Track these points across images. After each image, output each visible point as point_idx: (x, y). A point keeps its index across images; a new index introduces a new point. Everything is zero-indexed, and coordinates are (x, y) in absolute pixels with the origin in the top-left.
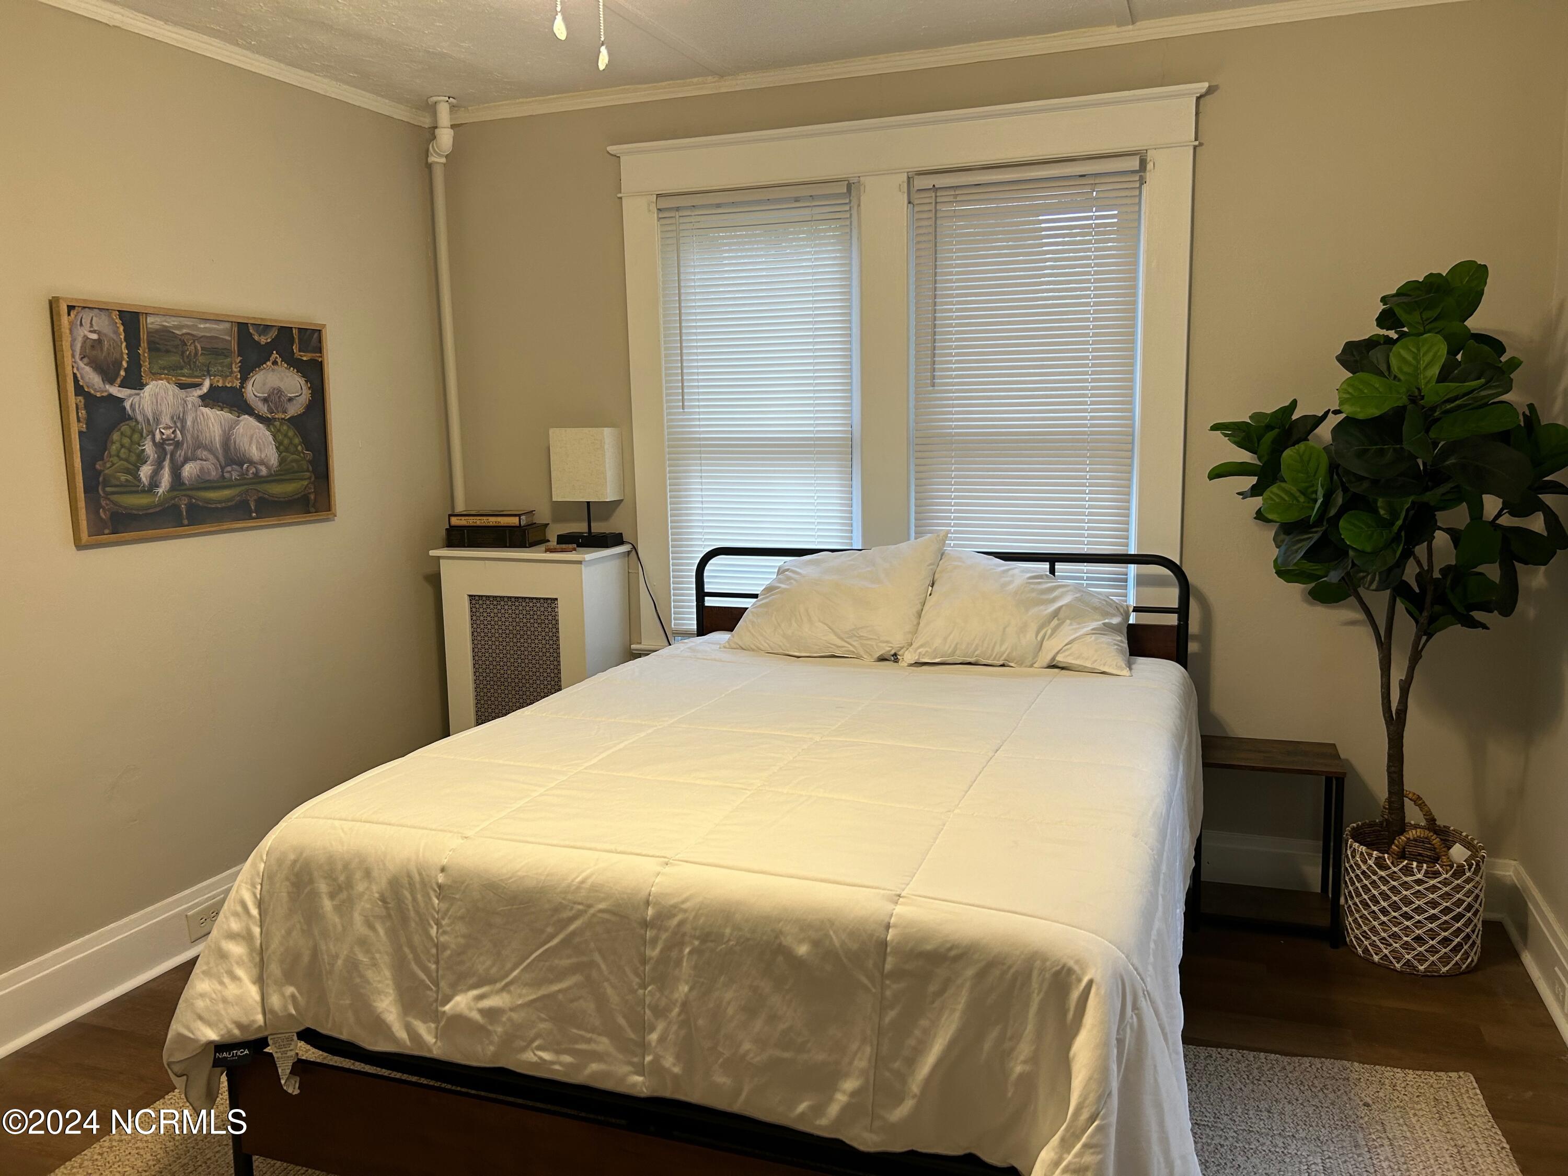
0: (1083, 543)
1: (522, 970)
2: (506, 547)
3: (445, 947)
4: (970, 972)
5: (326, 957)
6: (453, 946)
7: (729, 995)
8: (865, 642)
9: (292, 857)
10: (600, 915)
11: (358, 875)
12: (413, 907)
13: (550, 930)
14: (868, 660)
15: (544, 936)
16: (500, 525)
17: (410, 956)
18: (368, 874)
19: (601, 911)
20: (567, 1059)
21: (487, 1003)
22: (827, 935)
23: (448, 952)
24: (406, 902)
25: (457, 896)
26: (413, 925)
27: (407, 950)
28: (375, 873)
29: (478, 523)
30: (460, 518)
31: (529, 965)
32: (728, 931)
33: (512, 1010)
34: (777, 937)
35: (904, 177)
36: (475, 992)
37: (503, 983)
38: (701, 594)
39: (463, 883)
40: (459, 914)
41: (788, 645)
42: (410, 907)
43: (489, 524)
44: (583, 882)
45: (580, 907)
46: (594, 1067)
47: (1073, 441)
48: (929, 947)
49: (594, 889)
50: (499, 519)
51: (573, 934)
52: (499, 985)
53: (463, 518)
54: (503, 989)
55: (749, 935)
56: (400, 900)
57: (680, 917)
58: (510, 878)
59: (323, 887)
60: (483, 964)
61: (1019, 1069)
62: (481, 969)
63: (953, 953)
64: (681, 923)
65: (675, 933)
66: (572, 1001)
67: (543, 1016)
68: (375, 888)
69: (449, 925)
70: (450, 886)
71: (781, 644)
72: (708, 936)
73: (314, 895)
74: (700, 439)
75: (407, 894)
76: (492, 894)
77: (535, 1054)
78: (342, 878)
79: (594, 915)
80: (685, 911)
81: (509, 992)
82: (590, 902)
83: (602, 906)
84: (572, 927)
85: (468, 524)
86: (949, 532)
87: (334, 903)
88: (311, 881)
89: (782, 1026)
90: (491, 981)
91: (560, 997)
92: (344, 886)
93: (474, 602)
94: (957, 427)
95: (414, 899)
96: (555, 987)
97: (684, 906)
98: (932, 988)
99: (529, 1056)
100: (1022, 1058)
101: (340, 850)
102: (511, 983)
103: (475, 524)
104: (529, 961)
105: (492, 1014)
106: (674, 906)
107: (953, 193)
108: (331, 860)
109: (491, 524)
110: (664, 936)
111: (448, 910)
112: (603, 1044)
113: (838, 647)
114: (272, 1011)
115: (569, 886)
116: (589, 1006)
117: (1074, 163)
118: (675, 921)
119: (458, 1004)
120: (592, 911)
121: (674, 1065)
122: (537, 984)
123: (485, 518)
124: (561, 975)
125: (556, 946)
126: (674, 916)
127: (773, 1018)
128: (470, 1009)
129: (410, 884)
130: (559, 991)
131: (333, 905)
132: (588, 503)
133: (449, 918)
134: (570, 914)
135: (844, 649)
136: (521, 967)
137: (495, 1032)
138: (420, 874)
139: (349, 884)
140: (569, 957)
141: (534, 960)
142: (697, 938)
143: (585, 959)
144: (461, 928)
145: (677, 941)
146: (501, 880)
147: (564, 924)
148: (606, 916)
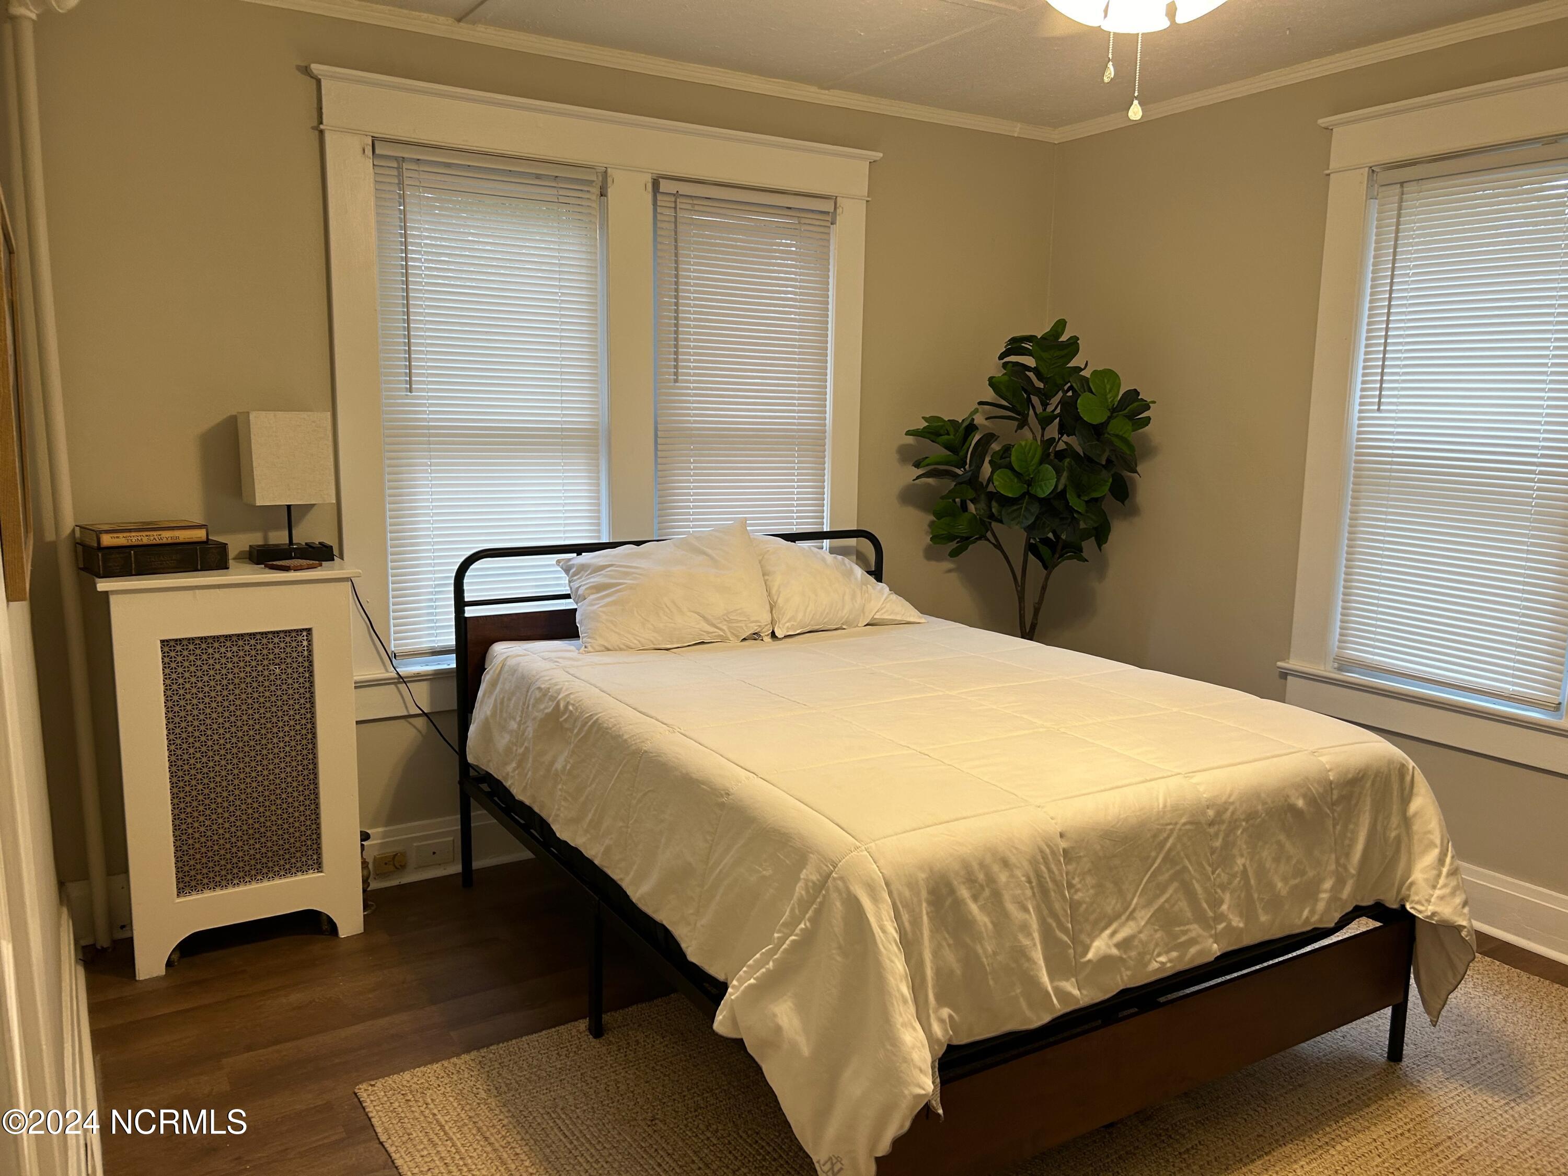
0: (792, 524)
1: (1139, 897)
2: (197, 570)
3: (1079, 903)
4: (1369, 784)
5: (985, 960)
6: (1088, 899)
7: (1265, 854)
8: (734, 625)
9: (922, 876)
10: (1183, 828)
11: (996, 868)
12: (1050, 877)
13: (1153, 854)
14: (735, 642)
15: (1150, 861)
16: (178, 541)
17: (1054, 925)
18: (1005, 863)
19: (1185, 824)
20: (1174, 954)
21: (1120, 936)
22: (1309, 789)
23: (1084, 906)
24: (1044, 875)
25: (1082, 854)
26: (1053, 894)
27: (1050, 920)
28: (1013, 860)
29: (145, 541)
30: (115, 535)
31: (1142, 890)
32: (1260, 807)
33: (1140, 932)
34: (1286, 800)
35: (648, 179)
36: (1108, 932)
37: (1127, 913)
38: (460, 603)
39: (1083, 840)
40: (1086, 869)
41: (660, 639)
42: (1048, 879)
43: (161, 542)
44: (1165, 806)
45: (1171, 827)
46: (1193, 950)
47: (783, 437)
48: (1350, 776)
49: (1175, 809)
50: (177, 533)
51: (1170, 850)
52: (1124, 918)
53: (121, 535)
54: (1128, 919)
55: (1272, 806)
56: (1039, 876)
57: (1231, 808)
58: (1118, 822)
59: (964, 893)
60: (1111, 905)
61: (1393, 834)
62: (1109, 910)
63: (1360, 775)
64: (1233, 813)
65: (1230, 822)
66: (1174, 905)
67: (1157, 927)
68: (1018, 873)
69: (1080, 882)
70: (1072, 848)
71: (652, 639)
72: (1251, 816)
73: (958, 904)
74: (429, 428)
75: (1043, 868)
76: (1108, 841)
77: (1156, 961)
78: (981, 876)
79: (1180, 830)
80: (1233, 803)
81: (1134, 919)
82: (1174, 821)
83: (1183, 820)
84: (1168, 845)
85: (130, 543)
86: (746, 519)
87: (979, 904)
88: (952, 891)
89: (1294, 861)
90: (1117, 916)
91: (1167, 906)
92: (984, 884)
93: (166, 649)
94: (695, 422)
95: (1050, 870)
96: (1162, 900)
97: (1231, 800)
98: (1353, 802)
99: (1154, 965)
100: (1394, 826)
101: (969, 852)
102: (1134, 910)
103: (140, 543)
104: (1142, 886)
105: (1124, 944)
106: (1225, 803)
107: (691, 202)
108: (966, 865)
109: (165, 541)
110: (1223, 827)
111: (1076, 869)
112: (1195, 930)
113: (708, 633)
114: (938, 1041)
115: (1158, 812)
116: (1183, 904)
117: (783, 195)
118: (1228, 814)
119: (1099, 948)
120: (1178, 826)
121: (1239, 922)
122: (1149, 903)
123: (155, 533)
124: (1163, 888)
125: (1160, 865)
126: (1227, 810)
127: (1289, 858)
128: (1108, 946)
129: (1043, 858)
130: (1166, 901)
131: (978, 907)
132: (289, 507)
133: (1078, 876)
134: (1165, 835)
135: (714, 634)
136: (1138, 894)
137: (1130, 957)
138: (1048, 846)
139: (991, 880)
140: (1168, 870)
141: (1146, 883)
142: (1244, 820)
143: (1178, 868)
144: (1090, 880)
145: (1233, 825)
146: (1112, 827)
147: (1162, 844)
148: (1188, 827)
